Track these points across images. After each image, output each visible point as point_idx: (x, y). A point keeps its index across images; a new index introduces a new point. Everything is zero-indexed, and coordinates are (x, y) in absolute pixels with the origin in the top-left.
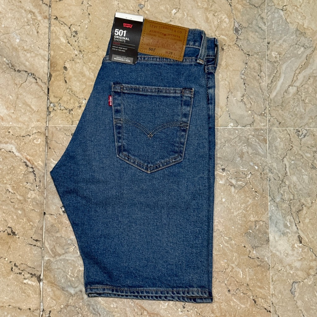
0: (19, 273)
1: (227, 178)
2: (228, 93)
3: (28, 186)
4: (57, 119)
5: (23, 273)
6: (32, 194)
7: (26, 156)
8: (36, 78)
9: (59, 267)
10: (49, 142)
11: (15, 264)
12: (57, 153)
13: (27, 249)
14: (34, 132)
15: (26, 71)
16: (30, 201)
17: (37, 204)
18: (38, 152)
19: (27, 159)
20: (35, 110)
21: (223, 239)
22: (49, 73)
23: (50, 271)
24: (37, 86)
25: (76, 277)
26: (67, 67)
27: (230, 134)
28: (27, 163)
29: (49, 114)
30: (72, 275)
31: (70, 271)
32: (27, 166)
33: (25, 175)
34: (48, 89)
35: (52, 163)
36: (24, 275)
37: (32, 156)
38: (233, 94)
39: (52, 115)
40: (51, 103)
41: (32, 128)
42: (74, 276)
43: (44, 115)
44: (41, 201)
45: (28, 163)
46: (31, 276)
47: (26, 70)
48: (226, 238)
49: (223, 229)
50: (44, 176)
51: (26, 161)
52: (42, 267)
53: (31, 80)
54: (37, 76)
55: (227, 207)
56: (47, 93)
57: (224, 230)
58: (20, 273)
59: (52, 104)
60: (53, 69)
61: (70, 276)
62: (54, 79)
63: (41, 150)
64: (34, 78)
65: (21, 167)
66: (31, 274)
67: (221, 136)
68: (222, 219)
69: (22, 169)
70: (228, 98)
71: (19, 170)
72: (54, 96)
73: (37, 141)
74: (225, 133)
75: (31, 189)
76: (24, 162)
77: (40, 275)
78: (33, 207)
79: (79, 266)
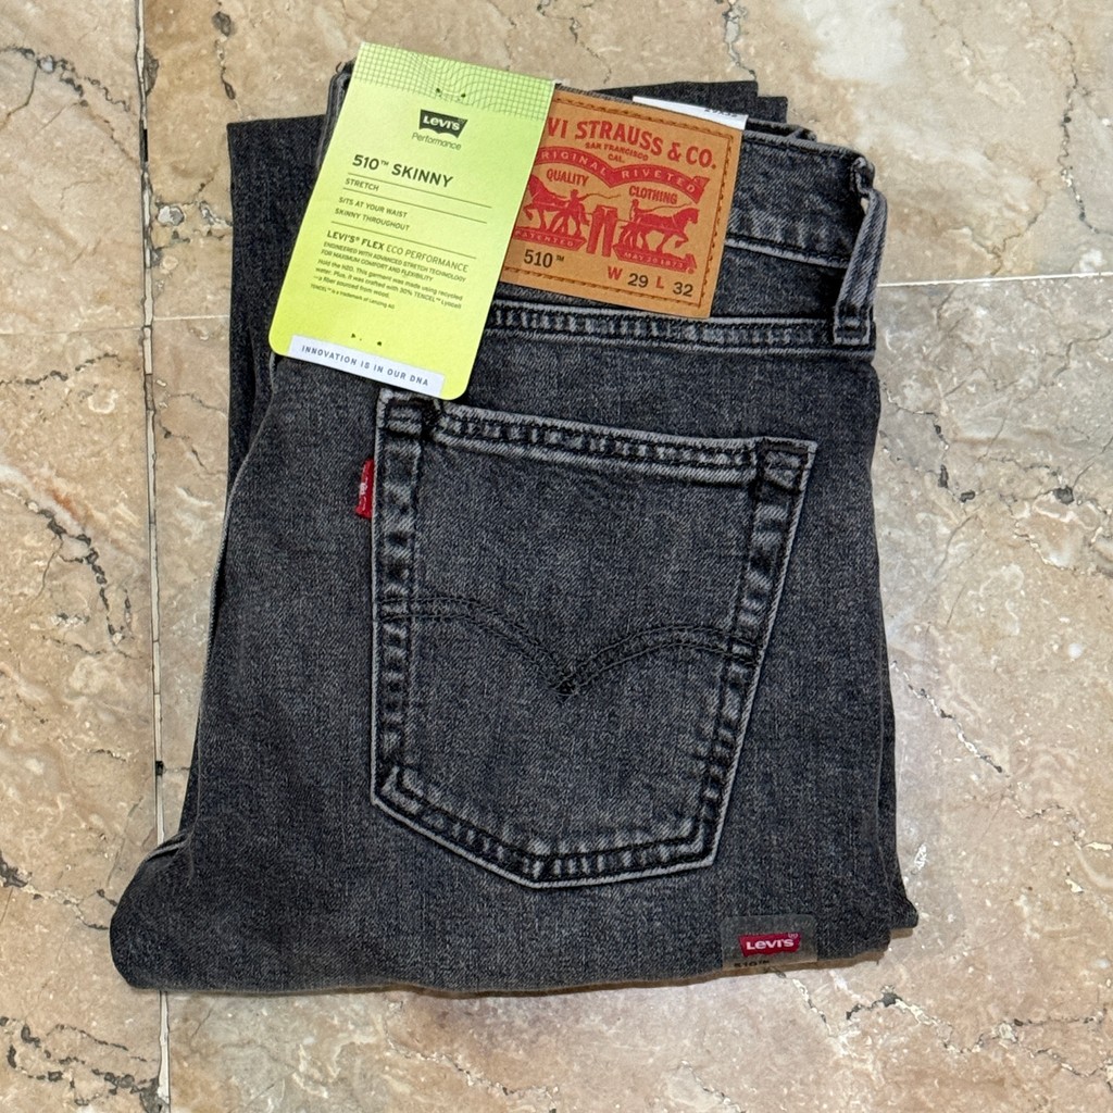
0: (50, 1074)
1: (1085, 539)
2: (1068, 96)
3: (70, 630)
4: (196, 283)
5: (67, 1076)
6: (89, 673)
7: (48, 480)
8: (77, 82)
9: (249, 1034)
10: (159, 401)
11: (26, 1029)
12: (206, 457)
13: (83, 952)
14: (84, 355)
15: (26, 52)
16: (85, 708)
17: (120, 720)
18: (109, 457)
19: (57, 498)
20: (81, 244)
21: (1085, 852)
22: (141, 54)
23: (205, 1057)
24: (86, 124)
25: (335, 1084)
26: (233, 17)
27: (1092, 309)
28: (57, 518)
29: (156, 263)
30: (317, 1075)
31: (302, 1053)
32: (59, 531)
33: (53, 576)
34: (144, 134)
35: (185, 511)
36: (72, 1084)
37: (82, 478)
38: (1093, 101)
39: (167, 265)
40: (160, 205)
41: (72, 335)
42: (327, 1075)
43: (127, 266)
44: (136, 706)
45: (63, 517)
46: (110, 1086)
47: (27, 45)
48: (1097, 846)
49: (1078, 802)
50: (144, 580)
51: (49, 504)
52: (164, 1043)
53: (56, 92)
54: (81, 71)
55: (1095, 684)
56: (136, 154)
57: (1083, 805)
58: (55, 1077)
59: (166, 209)
60: (159, 29)
61: (309, 1078)
62: (171, 82)
63: (124, 443)
64: (70, 81)
65: (29, 540)
66: (110, 1077)
67: (1043, 323)
68: (1073, 752)
69: (32, 549)
70: (1068, 120)
71: (20, 551)
72: (175, 168)
73: (102, 402)
74: (1063, 301)
75: (86, 646)
76: (43, 512)
77: (155, 1082)
78: (97, 735)
79: (351, 1027)
